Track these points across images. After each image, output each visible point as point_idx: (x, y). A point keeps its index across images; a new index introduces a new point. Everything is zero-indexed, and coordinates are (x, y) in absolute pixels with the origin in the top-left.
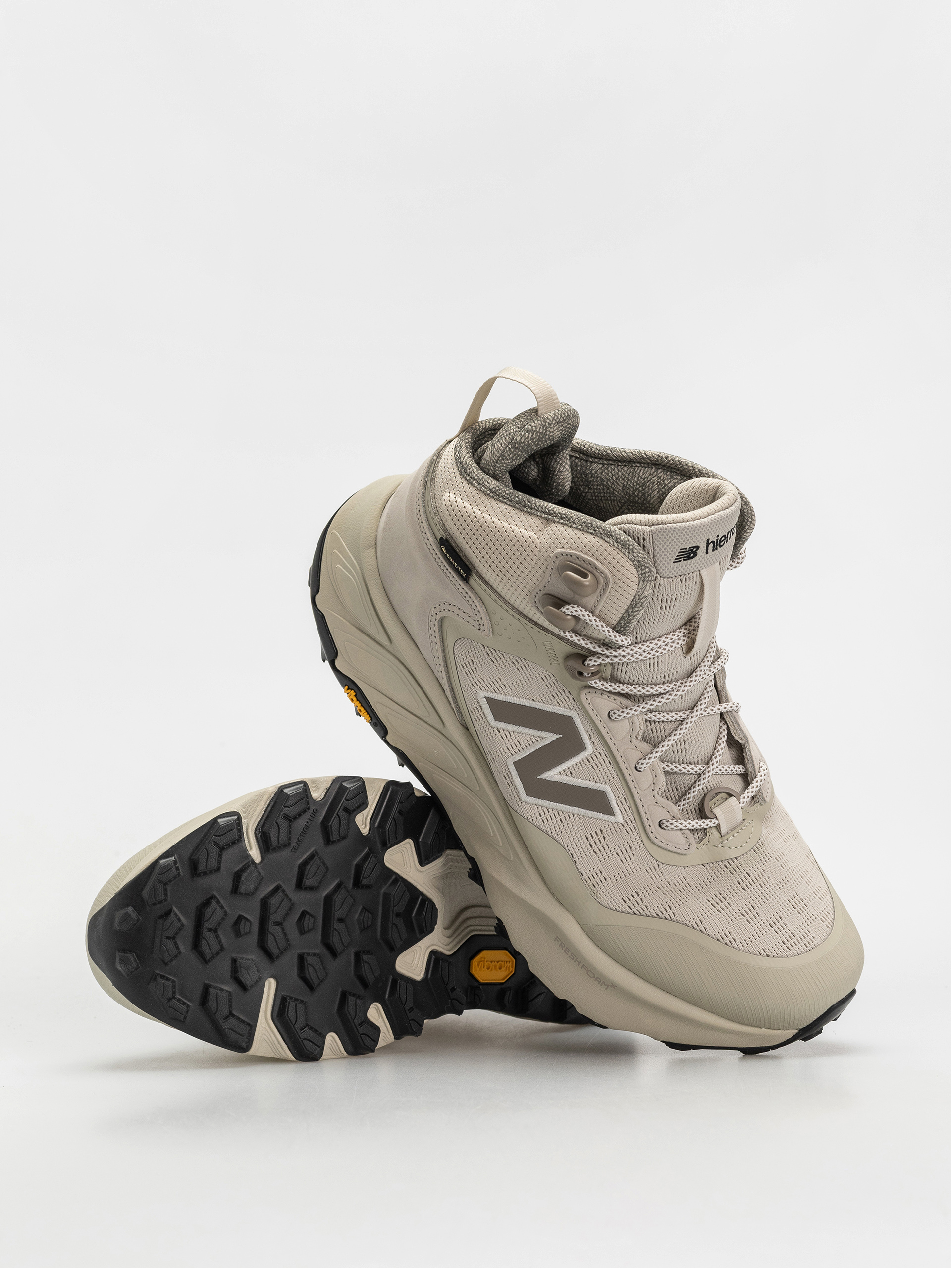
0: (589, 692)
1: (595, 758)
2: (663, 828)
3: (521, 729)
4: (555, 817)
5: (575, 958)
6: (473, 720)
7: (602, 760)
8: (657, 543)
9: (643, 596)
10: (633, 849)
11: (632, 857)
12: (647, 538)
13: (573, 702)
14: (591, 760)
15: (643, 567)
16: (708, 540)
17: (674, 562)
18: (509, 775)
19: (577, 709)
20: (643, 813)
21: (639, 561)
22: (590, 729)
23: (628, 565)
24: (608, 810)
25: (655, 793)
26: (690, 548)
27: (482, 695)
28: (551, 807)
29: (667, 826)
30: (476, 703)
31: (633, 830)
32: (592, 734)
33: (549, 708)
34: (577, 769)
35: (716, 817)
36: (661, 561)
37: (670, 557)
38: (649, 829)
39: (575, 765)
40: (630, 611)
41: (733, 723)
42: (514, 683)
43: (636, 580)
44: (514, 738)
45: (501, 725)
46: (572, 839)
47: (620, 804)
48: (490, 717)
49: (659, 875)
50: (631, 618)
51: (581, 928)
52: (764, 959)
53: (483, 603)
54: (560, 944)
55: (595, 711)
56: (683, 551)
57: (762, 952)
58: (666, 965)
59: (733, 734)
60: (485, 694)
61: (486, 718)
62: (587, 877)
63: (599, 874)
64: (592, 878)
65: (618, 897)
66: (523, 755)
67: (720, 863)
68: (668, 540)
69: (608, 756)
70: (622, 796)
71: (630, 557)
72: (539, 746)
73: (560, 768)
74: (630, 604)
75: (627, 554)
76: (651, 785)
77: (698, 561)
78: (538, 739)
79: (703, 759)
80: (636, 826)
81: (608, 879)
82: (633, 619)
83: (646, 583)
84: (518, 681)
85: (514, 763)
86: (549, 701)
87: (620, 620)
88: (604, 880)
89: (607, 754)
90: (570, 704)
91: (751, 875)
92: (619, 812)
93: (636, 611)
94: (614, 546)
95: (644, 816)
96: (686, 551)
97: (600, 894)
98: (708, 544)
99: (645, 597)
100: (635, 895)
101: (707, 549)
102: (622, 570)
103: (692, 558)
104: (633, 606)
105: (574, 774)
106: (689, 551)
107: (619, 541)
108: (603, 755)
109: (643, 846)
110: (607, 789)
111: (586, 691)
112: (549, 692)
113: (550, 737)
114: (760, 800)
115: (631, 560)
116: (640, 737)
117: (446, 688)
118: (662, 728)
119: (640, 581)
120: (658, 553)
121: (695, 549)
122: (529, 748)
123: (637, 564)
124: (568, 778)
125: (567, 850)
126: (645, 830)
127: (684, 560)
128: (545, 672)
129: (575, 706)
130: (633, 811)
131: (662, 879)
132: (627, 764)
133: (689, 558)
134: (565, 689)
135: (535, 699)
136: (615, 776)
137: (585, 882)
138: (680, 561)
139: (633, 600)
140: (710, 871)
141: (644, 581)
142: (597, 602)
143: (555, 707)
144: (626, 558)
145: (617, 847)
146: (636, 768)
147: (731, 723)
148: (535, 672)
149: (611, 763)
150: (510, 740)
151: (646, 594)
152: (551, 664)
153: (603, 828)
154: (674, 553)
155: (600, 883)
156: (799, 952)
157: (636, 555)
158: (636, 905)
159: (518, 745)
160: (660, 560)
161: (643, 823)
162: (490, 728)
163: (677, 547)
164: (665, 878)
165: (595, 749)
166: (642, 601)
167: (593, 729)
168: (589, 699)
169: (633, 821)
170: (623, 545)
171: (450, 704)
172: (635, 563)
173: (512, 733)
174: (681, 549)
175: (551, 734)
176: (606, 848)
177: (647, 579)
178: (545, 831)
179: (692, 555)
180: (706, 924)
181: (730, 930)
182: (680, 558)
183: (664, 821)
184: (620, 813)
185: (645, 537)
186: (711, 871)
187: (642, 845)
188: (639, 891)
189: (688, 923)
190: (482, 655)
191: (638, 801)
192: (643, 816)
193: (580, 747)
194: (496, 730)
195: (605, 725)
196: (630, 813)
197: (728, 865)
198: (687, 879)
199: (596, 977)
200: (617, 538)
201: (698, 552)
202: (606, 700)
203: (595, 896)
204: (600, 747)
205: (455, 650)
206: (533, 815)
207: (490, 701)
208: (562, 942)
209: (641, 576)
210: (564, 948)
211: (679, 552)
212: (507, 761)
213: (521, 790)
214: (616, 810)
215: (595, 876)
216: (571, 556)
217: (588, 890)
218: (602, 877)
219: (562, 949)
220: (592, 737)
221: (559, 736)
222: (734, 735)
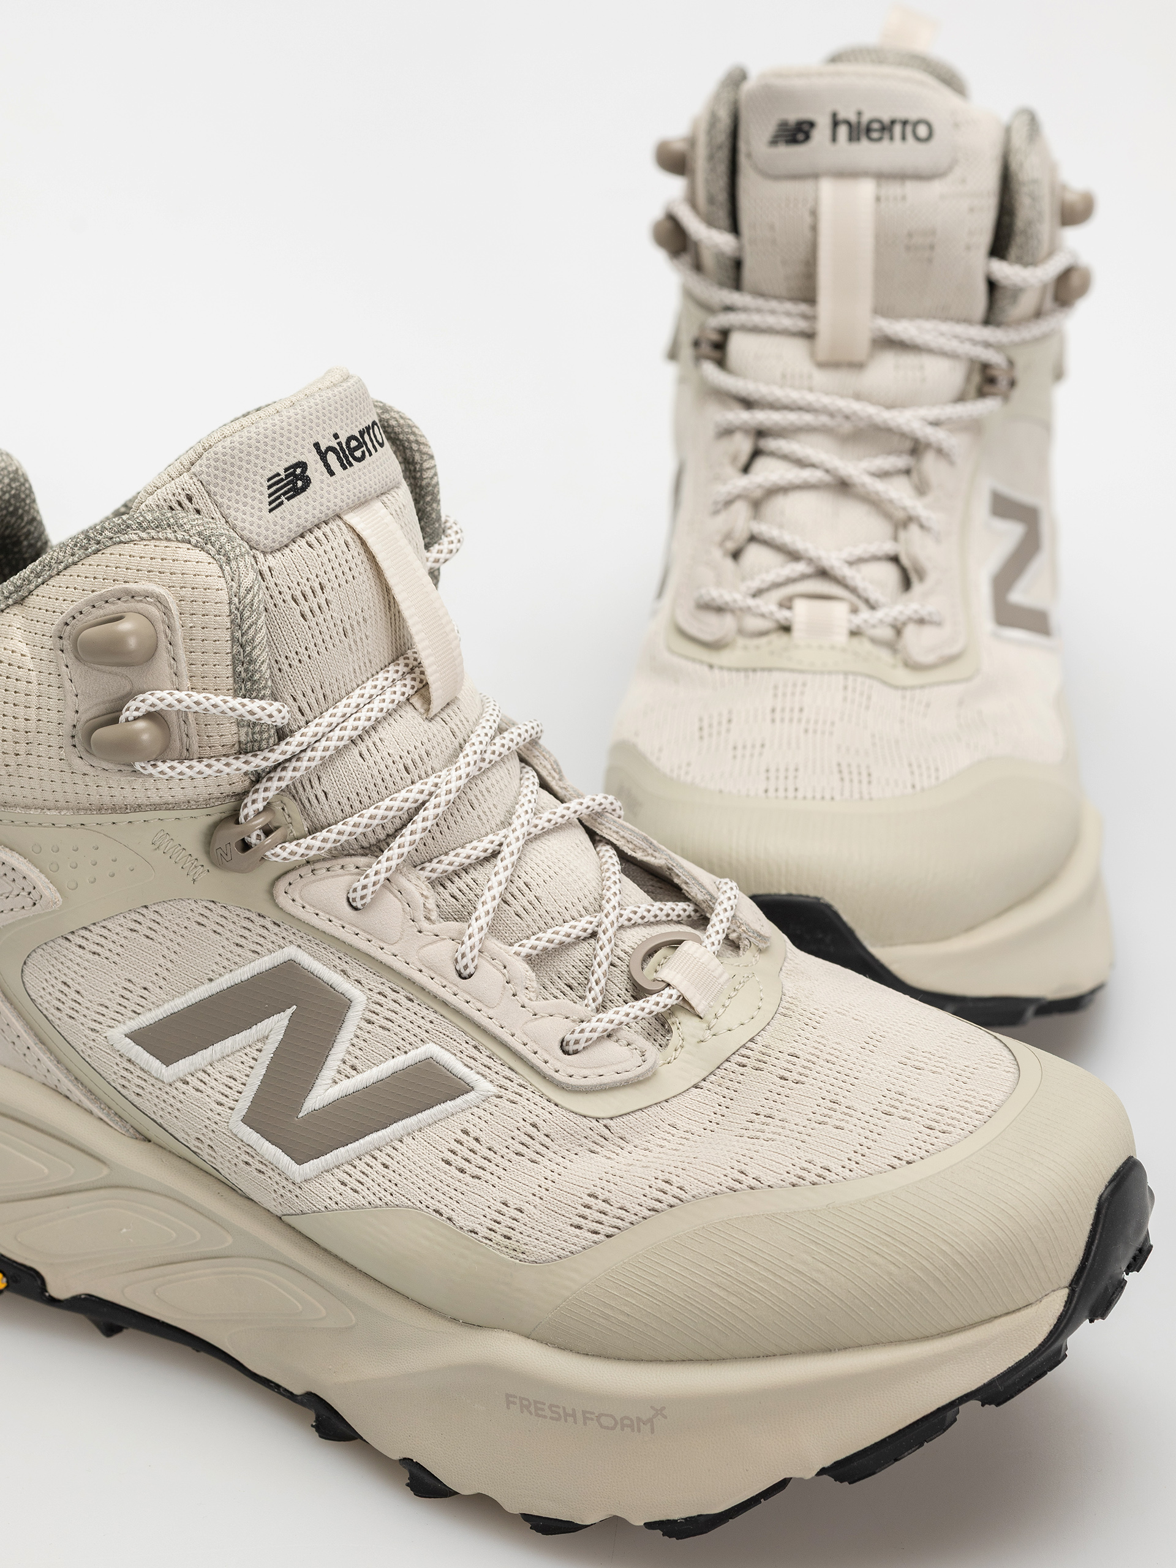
0: (290, 884)
1: (377, 1008)
2: (576, 1052)
3: (218, 1049)
4: (371, 1167)
5: (561, 1411)
6: (133, 1097)
7: (392, 1003)
8: (216, 489)
9: (243, 590)
10: (540, 1123)
11: (547, 1141)
12: (193, 491)
13: (276, 929)
14: (374, 1018)
15: (213, 539)
16: (317, 445)
17: (271, 511)
18: (250, 1150)
19: (292, 938)
20: (520, 1048)
21: (200, 534)
22: (337, 960)
23: (184, 551)
24: (456, 1088)
25: (522, 997)
26: (286, 470)
27: (118, 1035)
28: (354, 1156)
29: (577, 1042)
30: (119, 1059)
31: (522, 1090)
32: (345, 967)
33: (244, 973)
34: (359, 1053)
35: (669, 985)
36: (244, 521)
37: (256, 503)
38: (548, 1069)
39: (351, 1048)
40: (238, 634)
41: (617, 833)
42: (158, 970)
43: (214, 568)
44: (218, 1076)
45: (183, 1066)
46: (421, 1184)
47: (471, 1062)
48: (154, 1064)
49: (619, 1146)
50: (248, 649)
51: (535, 1343)
52: (904, 1170)
53: (11, 849)
54: (522, 1406)
55: (320, 913)
56: (274, 481)
57: (896, 1162)
58: (722, 1294)
59: (630, 853)
60: (122, 1031)
61: (150, 1075)
62: (485, 1230)
63: (504, 1209)
64: (496, 1226)
65: (561, 1226)
66: (249, 1093)
67: (726, 1065)
68: (232, 473)
69: (397, 989)
70: (466, 1046)
71: (180, 537)
72: (266, 1058)
73: (328, 1072)
74: (232, 622)
75: (171, 536)
76: (504, 987)
77: (319, 492)
78: (259, 1045)
79: (587, 904)
80: (523, 1082)
81: (525, 1207)
82: (254, 648)
83: (233, 563)
84: (162, 961)
85: (246, 1120)
86: (237, 959)
87: (234, 670)
88: (518, 1215)
89: (394, 986)
90: (274, 938)
91: (799, 1053)
92: (479, 1077)
93: (249, 628)
94: (142, 539)
95: (525, 1052)
96: (282, 480)
97: (526, 1244)
98: (323, 456)
99: (248, 591)
100: (591, 1201)
101: (327, 466)
102: (178, 567)
103: (304, 489)
104: (238, 621)
105: (359, 1067)
106: (287, 476)
107: (145, 525)
108: (388, 992)
109: (556, 1108)
110: (431, 1049)
111: (282, 885)
112: (225, 943)
113: (276, 1026)
114: (752, 940)
115: (183, 541)
116: (434, 916)
117: (67, 1085)
118: (471, 883)
119: (221, 567)
120: (229, 508)
121: (298, 471)
122: (253, 1071)
123: (200, 540)
124: (352, 1081)
125: (425, 1208)
126: (544, 1077)
127: (288, 499)
128: (194, 906)
129: (285, 934)
130: (502, 1057)
131: (629, 1150)
132: (439, 978)
133: (297, 492)
134: (248, 915)
135: (211, 975)
136: (432, 1016)
137: (488, 1241)
138: (281, 503)
139: (230, 611)
140: (716, 1090)
141: (229, 561)
142: (172, 662)
143: (252, 964)
144: (174, 544)
145: (511, 1141)
146: (460, 975)
147: (615, 836)
148: (178, 921)
149: (412, 997)
150: (214, 1083)
151: (247, 582)
152: (194, 880)
153: (466, 1126)
154: (262, 493)
155: (514, 1224)
156: (971, 1128)
157: (187, 527)
158: (603, 1217)
159: (232, 1083)
160: (240, 519)
161: (532, 1067)
162: (168, 1089)
163: (258, 478)
164: (635, 1143)
165: (368, 992)
166: (247, 601)
167: (341, 955)
168: (297, 898)
169: (512, 1075)
170: (157, 527)
171: (91, 1113)
172: (193, 541)
173: (210, 1069)
174: (269, 480)
175: (276, 1017)
176: (490, 1155)
177: (232, 555)
178: (367, 1205)
179: (300, 483)
180: (753, 1171)
181: (809, 1157)
182: (279, 497)
183: (568, 1037)
184: (482, 1078)
185: (189, 493)
186: (718, 1089)
187: (553, 1108)
188: (593, 1190)
189: (717, 1188)
190: (72, 956)
191: (498, 1031)
192: (523, 1052)
193: (340, 1006)
194: (179, 1084)
195: (354, 929)
196: (500, 1066)
197: (744, 1061)
198: (679, 1124)
199: (618, 1419)
200: (140, 524)
201: (308, 473)
202: (327, 878)
203: (521, 1255)
204: (373, 981)
205: (30, 992)
206: (332, 1194)
207: (136, 1037)
208: (521, 1399)
209: (217, 557)
210: (532, 1409)
211: (269, 487)
212: (231, 1126)
213: (284, 1160)
214: (471, 1076)
215: (500, 1218)
216: (81, 613)
217: (502, 1251)
218: (512, 1210)
219: (531, 1413)
220: (350, 972)
221: (289, 1012)
222: (634, 854)
